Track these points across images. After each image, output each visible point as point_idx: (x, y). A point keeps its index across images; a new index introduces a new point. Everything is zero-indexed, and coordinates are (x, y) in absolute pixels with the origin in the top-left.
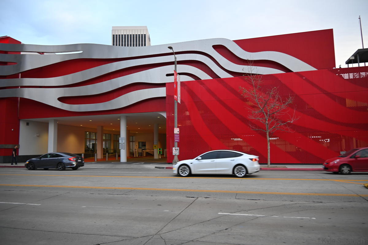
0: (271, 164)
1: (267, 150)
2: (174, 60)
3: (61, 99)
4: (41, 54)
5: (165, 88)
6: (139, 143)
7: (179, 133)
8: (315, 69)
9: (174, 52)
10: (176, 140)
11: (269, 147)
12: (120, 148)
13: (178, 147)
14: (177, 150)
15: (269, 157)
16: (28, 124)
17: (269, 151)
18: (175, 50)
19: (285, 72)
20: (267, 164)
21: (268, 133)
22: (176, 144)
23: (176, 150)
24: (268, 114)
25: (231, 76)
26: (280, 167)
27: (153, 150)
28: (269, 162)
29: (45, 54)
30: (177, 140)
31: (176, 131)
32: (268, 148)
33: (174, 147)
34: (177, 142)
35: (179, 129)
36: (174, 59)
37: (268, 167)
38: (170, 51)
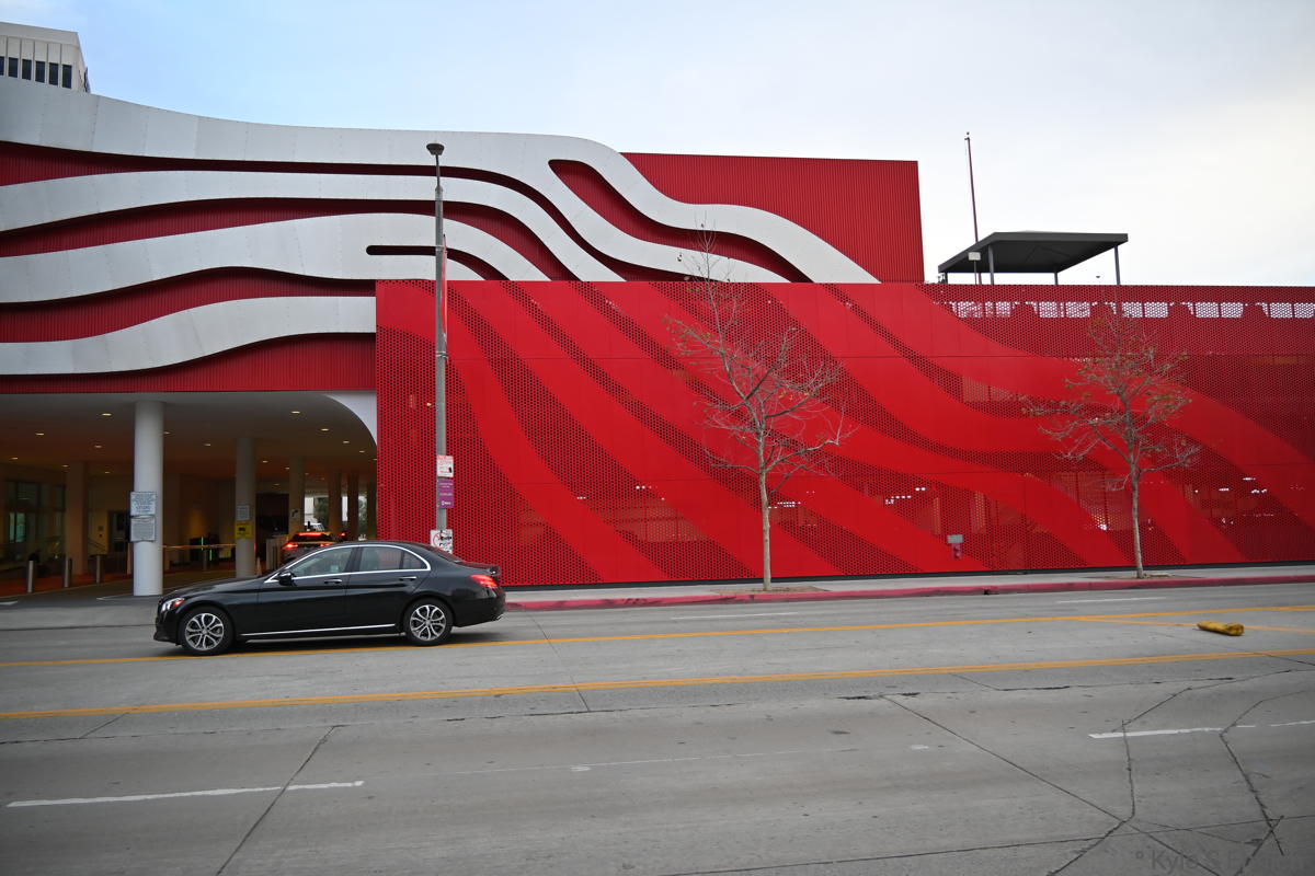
0: (774, 580)
1: (761, 532)
2: (432, 197)
5: (374, 298)
7: (451, 475)
8: (875, 281)
9: (441, 164)
10: (443, 503)
11: (767, 526)
12: (133, 538)
13: (448, 527)
14: (449, 538)
15: (767, 558)
17: (767, 537)
18: (446, 160)
19: (786, 281)
20: (761, 580)
21: (763, 479)
22: (442, 517)
23: (442, 538)
24: (764, 415)
25: (614, 277)
26: (802, 590)
28: (768, 576)
30: (444, 501)
31: (445, 466)
32: (764, 528)
33: (434, 528)
34: (445, 507)
35: (452, 461)
36: (434, 192)
37: (765, 590)
38: (429, 160)
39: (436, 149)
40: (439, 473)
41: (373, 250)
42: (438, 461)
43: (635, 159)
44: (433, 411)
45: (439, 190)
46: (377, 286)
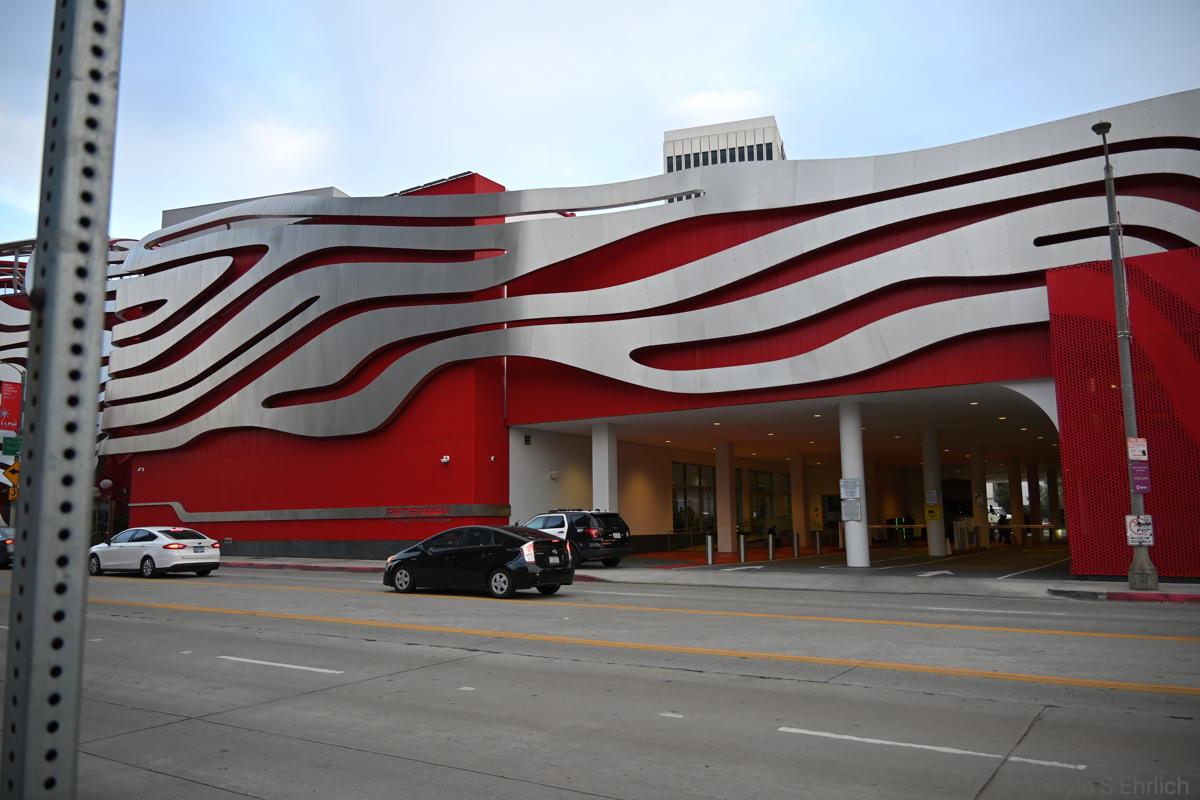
3: (642, 356)
4: (566, 216)
5: (1045, 288)
6: (823, 497)
7: (1145, 458)
10: (1138, 487)
12: (844, 518)
13: (1146, 513)
14: (1146, 524)
16: (528, 440)
22: (1138, 502)
23: (1138, 524)
27: (925, 523)
29: (578, 214)
31: (1137, 449)
33: (1129, 513)
34: (1140, 492)
35: (1145, 443)
39: (1102, 128)
40: (1131, 456)
41: (1041, 241)
42: (1129, 444)
45: (1108, 168)
46: (1048, 276)
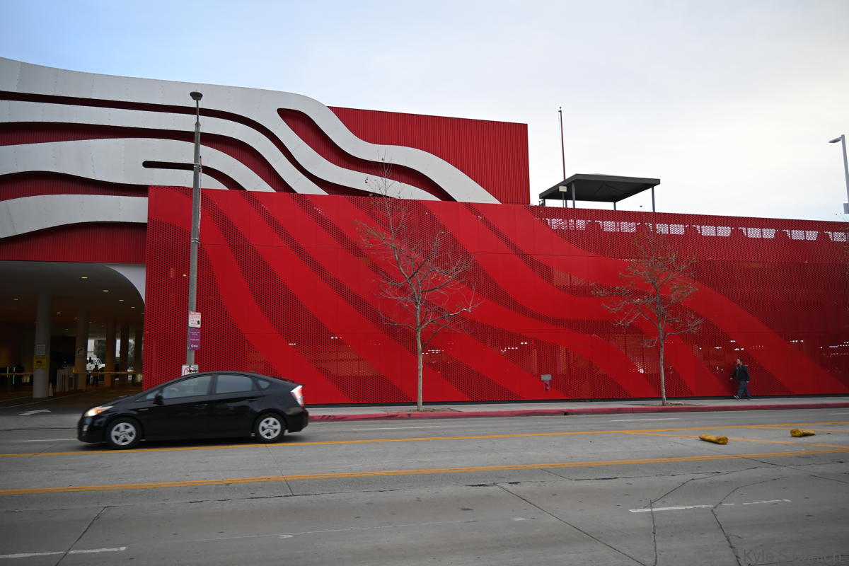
5: (147, 198)
7: (199, 326)
8: (497, 202)
10: (192, 346)
11: (421, 366)
14: (196, 371)
15: (420, 388)
17: (421, 374)
19: (440, 200)
21: (419, 334)
22: (191, 356)
23: (190, 370)
25: (321, 192)
26: (443, 410)
27: (33, 371)
28: (420, 401)
31: (194, 319)
32: (419, 367)
34: (193, 349)
35: (200, 316)
36: (194, 126)
37: (418, 410)
39: (196, 96)
40: (190, 324)
41: (148, 164)
42: (190, 316)
43: (338, 111)
44: (188, 279)
45: (198, 124)
46: (150, 190)
